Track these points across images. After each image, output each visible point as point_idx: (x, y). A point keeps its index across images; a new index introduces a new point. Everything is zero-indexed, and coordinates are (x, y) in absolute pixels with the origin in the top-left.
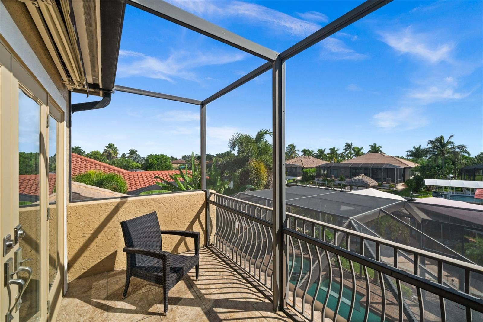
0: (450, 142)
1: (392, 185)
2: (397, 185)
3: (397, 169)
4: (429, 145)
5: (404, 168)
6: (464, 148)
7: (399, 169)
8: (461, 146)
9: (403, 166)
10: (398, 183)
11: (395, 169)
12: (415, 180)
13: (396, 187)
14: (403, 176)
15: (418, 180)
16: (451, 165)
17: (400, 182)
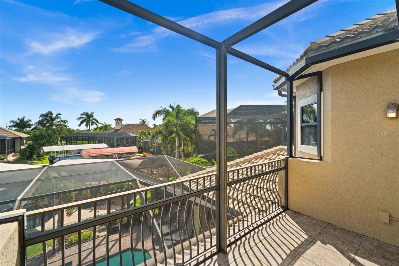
0: (58, 117)
1: (2, 157)
2: (8, 156)
3: (7, 139)
4: (40, 118)
5: (15, 138)
6: (66, 122)
7: (10, 139)
8: (64, 120)
9: (12, 137)
10: (8, 153)
11: (6, 139)
12: (29, 149)
13: (7, 158)
14: (14, 146)
15: (31, 149)
16: (57, 134)
17: (11, 153)
